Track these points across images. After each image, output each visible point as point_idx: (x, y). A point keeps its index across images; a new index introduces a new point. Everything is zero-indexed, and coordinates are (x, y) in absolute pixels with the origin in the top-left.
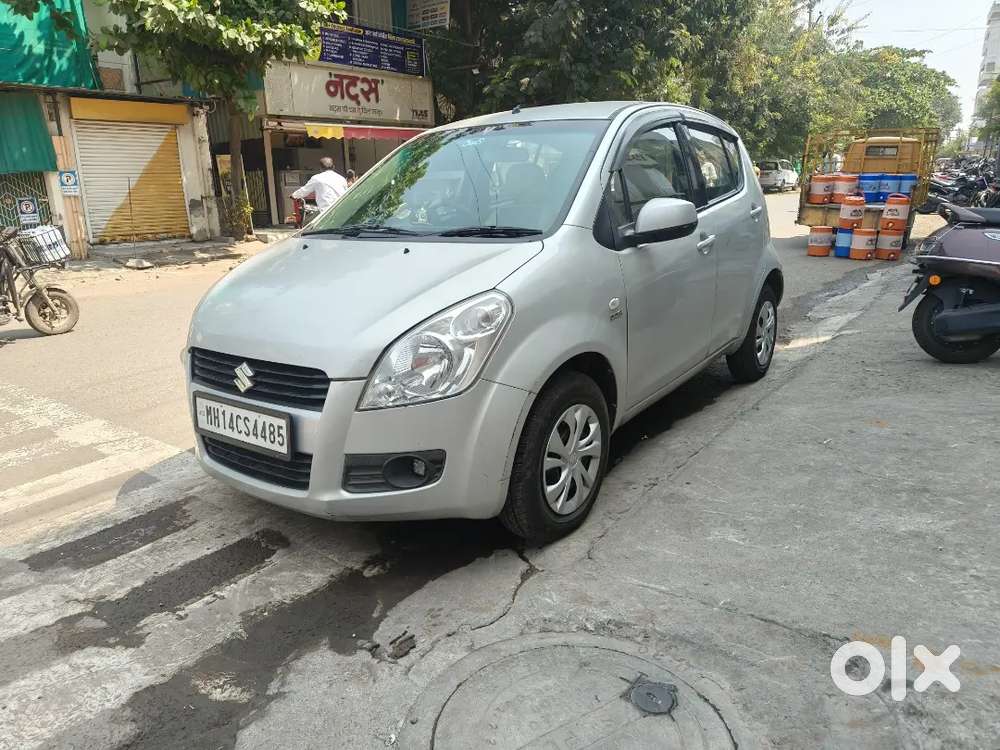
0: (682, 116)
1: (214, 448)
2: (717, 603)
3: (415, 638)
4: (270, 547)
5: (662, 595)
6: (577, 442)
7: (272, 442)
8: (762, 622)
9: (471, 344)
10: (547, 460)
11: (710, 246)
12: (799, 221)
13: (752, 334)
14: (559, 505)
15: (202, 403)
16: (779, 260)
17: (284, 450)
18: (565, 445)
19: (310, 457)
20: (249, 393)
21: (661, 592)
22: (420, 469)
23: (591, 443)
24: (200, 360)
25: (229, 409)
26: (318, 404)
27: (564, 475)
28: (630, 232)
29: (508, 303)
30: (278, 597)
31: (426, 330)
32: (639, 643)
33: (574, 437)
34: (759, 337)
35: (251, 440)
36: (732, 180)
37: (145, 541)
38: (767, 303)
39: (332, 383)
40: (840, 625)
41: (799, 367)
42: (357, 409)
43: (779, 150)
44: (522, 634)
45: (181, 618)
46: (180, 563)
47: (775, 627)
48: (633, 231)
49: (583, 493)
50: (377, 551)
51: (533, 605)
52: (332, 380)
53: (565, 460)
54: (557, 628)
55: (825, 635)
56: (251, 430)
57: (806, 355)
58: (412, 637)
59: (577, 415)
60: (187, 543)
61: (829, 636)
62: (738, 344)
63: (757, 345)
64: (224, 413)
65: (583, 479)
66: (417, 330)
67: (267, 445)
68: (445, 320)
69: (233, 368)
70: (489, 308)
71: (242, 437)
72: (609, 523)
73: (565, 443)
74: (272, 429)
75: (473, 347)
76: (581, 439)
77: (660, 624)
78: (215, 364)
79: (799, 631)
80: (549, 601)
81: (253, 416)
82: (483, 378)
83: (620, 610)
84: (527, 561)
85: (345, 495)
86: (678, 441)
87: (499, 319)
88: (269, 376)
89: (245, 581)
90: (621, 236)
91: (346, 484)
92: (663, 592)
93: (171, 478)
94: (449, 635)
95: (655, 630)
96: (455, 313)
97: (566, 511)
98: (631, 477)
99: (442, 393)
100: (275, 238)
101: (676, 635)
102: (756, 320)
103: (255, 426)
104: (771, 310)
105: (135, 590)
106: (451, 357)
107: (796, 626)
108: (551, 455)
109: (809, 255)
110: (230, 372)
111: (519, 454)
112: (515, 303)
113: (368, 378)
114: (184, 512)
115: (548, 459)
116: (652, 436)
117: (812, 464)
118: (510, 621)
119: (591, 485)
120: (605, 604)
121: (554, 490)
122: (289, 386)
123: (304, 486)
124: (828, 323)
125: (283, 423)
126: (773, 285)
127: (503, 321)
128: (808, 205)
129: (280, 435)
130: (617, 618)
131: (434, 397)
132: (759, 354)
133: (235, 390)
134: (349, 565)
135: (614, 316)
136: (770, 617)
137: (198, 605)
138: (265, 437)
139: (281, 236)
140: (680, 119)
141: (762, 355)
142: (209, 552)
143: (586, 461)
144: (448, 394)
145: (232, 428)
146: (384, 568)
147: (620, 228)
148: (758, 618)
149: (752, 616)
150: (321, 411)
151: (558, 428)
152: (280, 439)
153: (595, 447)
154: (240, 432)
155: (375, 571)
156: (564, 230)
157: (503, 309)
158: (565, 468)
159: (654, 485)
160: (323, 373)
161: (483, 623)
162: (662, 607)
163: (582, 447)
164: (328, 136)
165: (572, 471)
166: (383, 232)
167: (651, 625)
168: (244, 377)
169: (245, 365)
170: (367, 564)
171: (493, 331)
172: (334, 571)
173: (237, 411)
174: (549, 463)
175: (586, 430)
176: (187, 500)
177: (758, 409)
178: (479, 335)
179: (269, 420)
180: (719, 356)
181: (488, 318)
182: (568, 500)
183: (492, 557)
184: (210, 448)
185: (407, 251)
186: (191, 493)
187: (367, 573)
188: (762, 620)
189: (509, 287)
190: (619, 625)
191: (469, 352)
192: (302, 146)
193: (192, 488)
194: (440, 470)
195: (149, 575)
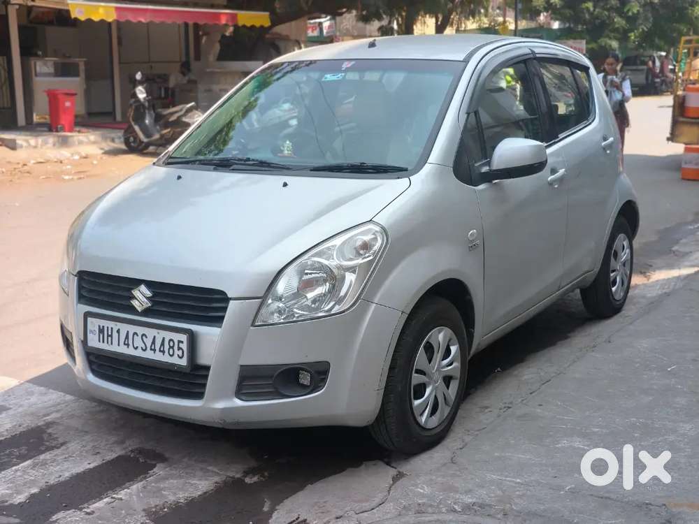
0: (533, 52)
1: (100, 366)
2: (563, 488)
3: (308, 522)
4: (149, 462)
5: (517, 485)
6: (439, 362)
7: (171, 356)
8: (600, 499)
9: (352, 269)
10: (414, 375)
11: (561, 180)
12: (673, 138)
13: (606, 267)
14: (424, 418)
15: (94, 324)
16: (634, 191)
17: (183, 362)
18: (430, 363)
19: (207, 368)
20: (146, 312)
21: (516, 483)
22: (305, 379)
23: (451, 364)
24: (89, 282)
25: (124, 328)
26: (217, 320)
27: (428, 391)
28: (485, 169)
29: (384, 233)
30: (172, 498)
31: (313, 256)
32: (499, 519)
33: (438, 356)
34: (613, 271)
35: (149, 355)
36: (583, 112)
37: (23, 458)
38: (622, 236)
39: (231, 302)
40: (660, 497)
41: (655, 304)
42: (253, 325)
43: (657, 40)
44: (400, 515)
45: (88, 514)
46: (67, 475)
47: (610, 502)
48: (488, 168)
49: (444, 411)
50: (253, 464)
51: (408, 494)
52: (231, 299)
53: (430, 378)
54: (430, 510)
55: (647, 504)
56: (149, 346)
57: (664, 291)
58: (305, 520)
59: (440, 336)
60: (66, 459)
61: (650, 504)
62: (591, 277)
63: (612, 279)
64: (118, 331)
65: (445, 399)
66: (306, 257)
67: (165, 358)
68: (329, 248)
69: (130, 290)
70: (367, 238)
71: (139, 353)
72: (467, 439)
73: (430, 361)
74: (172, 345)
75: (354, 272)
76: (443, 360)
77: (516, 504)
78: (109, 286)
79: (627, 503)
80: (422, 491)
81: (151, 333)
82: (364, 298)
83: (483, 495)
84: (395, 468)
85: (238, 403)
86: (531, 372)
87: (376, 248)
88: (167, 296)
89: (136, 487)
90: (477, 172)
91: (239, 393)
92: (519, 483)
93: (21, 406)
94: (337, 518)
95: (512, 509)
96: (338, 242)
97: (430, 426)
98: (486, 403)
99: (327, 311)
100: (25, 144)
101: (529, 512)
102: (610, 253)
103: (153, 342)
104: (626, 243)
105: (33, 496)
106: (334, 280)
107: (627, 500)
108: (418, 371)
109: (683, 179)
110: (125, 294)
111: (392, 368)
112: (389, 233)
113: (264, 298)
114: (50, 434)
115: (416, 375)
116: (504, 369)
117: (655, 387)
118: (389, 506)
119: (451, 403)
120: (468, 492)
121: (421, 404)
122: (189, 305)
123: (200, 396)
124: (691, 258)
125: (184, 338)
126: (628, 217)
127: (380, 249)
128: (682, 119)
129: (179, 348)
130: (480, 501)
131: (321, 314)
132: (614, 289)
133: (132, 310)
134: (231, 474)
135: (473, 247)
136: (607, 495)
137: (99, 504)
138: (163, 352)
139: (32, 141)
140: (531, 56)
141: (616, 290)
142: (92, 466)
143: (447, 380)
144: (333, 312)
145: (128, 345)
146: (263, 476)
147: (476, 165)
148: (596, 497)
149: (592, 495)
150: (220, 327)
151: (425, 347)
152: (180, 353)
153: (454, 368)
154: (136, 348)
155: (255, 479)
156: (427, 168)
157: (379, 238)
158: (430, 384)
159: (509, 408)
160: (223, 293)
161: (364, 509)
162: (517, 493)
163: (444, 367)
164: (96, 18)
165: (435, 389)
166: (253, 165)
167: (509, 505)
168: (141, 298)
169: (143, 288)
170: (246, 473)
171: (371, 258)
172: (217, 479)
173: (132, 329)
174: (416, 379)
175: (448, 352)
176: (49, 425)
177: (609, 342)
178: (360, 261)
179: (168, 335)
180: (572, 290)
181: (366, 246)
182: (431, 416)
183: (363, 466)
184: (94, 367)
185: (285, 185)
186: (49, 418)
187: (248, 480)
188: (599, 497)
189: (382, 219)
190: (482, 506)
191: (350, 278)
192: (51, 23)
193: (48, 415)
194: (324, 380)
195: (42, 484)
